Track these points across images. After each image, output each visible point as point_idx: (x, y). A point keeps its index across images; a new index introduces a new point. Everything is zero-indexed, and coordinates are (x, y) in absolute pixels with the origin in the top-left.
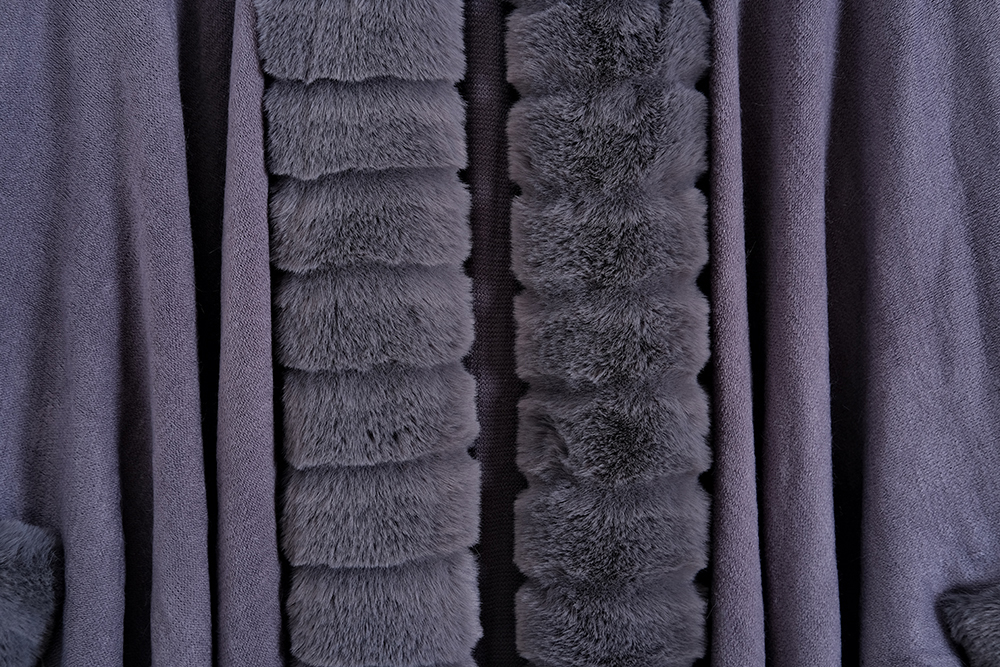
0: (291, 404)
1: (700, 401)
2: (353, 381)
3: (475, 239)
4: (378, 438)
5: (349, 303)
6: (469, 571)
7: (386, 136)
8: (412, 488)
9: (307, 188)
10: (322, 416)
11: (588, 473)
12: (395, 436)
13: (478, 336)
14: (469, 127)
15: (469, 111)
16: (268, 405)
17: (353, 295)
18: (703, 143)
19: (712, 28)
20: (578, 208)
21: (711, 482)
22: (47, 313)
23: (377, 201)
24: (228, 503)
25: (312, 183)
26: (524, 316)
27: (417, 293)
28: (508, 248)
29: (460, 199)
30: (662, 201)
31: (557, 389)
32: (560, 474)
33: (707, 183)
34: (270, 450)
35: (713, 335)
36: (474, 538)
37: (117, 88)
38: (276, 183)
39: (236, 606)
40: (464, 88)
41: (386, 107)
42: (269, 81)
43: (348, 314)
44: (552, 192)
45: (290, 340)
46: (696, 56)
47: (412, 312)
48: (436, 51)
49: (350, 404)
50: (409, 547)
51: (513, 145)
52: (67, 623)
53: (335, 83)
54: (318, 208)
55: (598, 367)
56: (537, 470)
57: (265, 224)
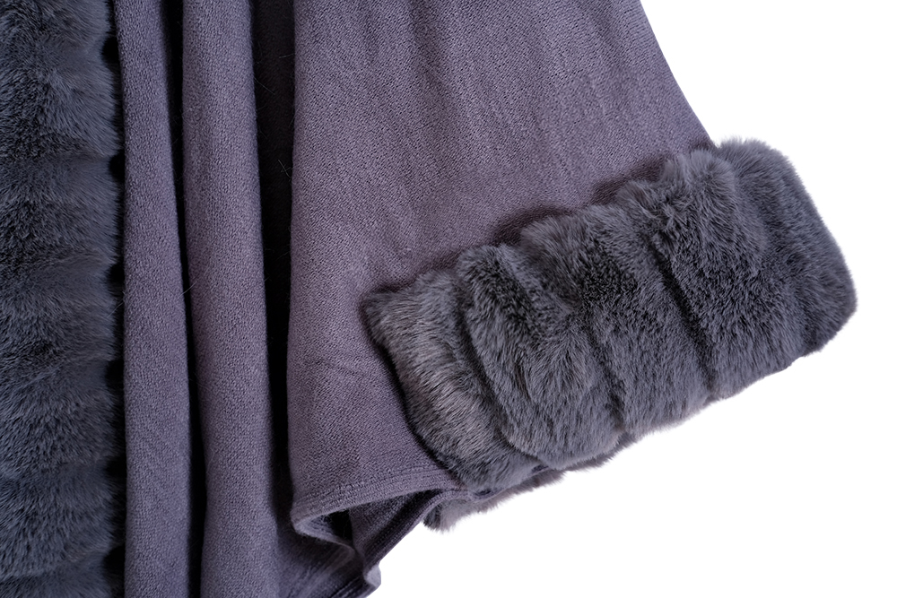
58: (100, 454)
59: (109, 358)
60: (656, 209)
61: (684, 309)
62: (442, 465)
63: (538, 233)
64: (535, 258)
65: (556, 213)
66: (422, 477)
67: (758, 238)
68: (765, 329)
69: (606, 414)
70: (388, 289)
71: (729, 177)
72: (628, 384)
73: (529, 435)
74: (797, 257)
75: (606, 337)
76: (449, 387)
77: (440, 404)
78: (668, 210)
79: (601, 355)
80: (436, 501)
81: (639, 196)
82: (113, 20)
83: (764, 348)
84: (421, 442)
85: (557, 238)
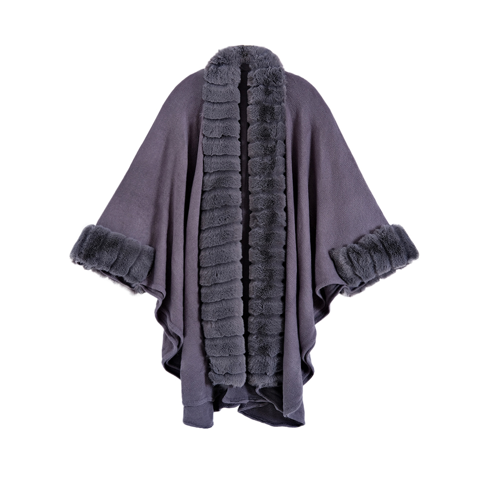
0: (203, 217)
1: (284, 214)
2: (217, 210)
3: (242, 184)
4: (221, 220)
5: (218, 195)
6: (240, 245)
7: (225, 165)
8: (228, 229)
9: (211, 174)
10: (209, 218)
11: (262, 224)
12: (225, 219)
13: (242, 202)
14: (241, 164)
15: (241, 161)
16: (198, 218)
17: (218, 193)
18: (284, 167)
19: (286, 146)
20: (260, 177)
21: (286, 229)
22: (157, 206)
23: (223, 176)
24: (188, 238)
25: (212, 173)
26: (251, 198)
27: (230, 192)
28: (248, 186)
29: (239, 177)
30: (276, 176)
31: (257, 210)
32: (257, 226)
33: (285, 174)
34: (198, 227)
35: (286, 202)
36: (241, 238)
37: (176, 158)
38: (205, 174)
39: (189, 257)
40: (240, 157)
41: (225, 160)
42: (204, 155)
43: (217, 196)
44: (256, 175)
45: (204, 204)
46: (283, 151)
47: (230, 195)
48: (235, 150)
49: (216, 214)
50: (227, 240)
51: (249, 167)
52: (156, 263)
53: (216, 155)
54: (213, 177)
55: (264, 205)
56: (252, 226)
57: (202, 182)
58: (282, 277)
59: (284, 261)
60: (381, 234)
61: (386, 250)
62: (344, 280)
63: (361, 241)
64: (361, 245)
65: (363, 236)
66: (339, 281)
67: (398, 239)
68: (400, 254)
69: (373, 268)
70: (333, 249)
71: (393, 229)
72: (377, 262)
73: (360, 272)
74: (405, 243)
75: (373, 254)
76: (345, 264)
77: (344, 267)
78: (383, 234)
79: (372, 257)
80: (343, 287)
81: (378, 232)
82: (287, 204)
83: (400, 257)
84: (340, 275)
85: (364, 240)
